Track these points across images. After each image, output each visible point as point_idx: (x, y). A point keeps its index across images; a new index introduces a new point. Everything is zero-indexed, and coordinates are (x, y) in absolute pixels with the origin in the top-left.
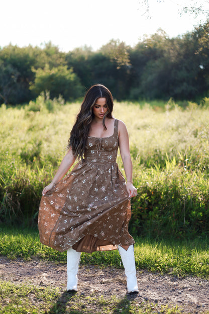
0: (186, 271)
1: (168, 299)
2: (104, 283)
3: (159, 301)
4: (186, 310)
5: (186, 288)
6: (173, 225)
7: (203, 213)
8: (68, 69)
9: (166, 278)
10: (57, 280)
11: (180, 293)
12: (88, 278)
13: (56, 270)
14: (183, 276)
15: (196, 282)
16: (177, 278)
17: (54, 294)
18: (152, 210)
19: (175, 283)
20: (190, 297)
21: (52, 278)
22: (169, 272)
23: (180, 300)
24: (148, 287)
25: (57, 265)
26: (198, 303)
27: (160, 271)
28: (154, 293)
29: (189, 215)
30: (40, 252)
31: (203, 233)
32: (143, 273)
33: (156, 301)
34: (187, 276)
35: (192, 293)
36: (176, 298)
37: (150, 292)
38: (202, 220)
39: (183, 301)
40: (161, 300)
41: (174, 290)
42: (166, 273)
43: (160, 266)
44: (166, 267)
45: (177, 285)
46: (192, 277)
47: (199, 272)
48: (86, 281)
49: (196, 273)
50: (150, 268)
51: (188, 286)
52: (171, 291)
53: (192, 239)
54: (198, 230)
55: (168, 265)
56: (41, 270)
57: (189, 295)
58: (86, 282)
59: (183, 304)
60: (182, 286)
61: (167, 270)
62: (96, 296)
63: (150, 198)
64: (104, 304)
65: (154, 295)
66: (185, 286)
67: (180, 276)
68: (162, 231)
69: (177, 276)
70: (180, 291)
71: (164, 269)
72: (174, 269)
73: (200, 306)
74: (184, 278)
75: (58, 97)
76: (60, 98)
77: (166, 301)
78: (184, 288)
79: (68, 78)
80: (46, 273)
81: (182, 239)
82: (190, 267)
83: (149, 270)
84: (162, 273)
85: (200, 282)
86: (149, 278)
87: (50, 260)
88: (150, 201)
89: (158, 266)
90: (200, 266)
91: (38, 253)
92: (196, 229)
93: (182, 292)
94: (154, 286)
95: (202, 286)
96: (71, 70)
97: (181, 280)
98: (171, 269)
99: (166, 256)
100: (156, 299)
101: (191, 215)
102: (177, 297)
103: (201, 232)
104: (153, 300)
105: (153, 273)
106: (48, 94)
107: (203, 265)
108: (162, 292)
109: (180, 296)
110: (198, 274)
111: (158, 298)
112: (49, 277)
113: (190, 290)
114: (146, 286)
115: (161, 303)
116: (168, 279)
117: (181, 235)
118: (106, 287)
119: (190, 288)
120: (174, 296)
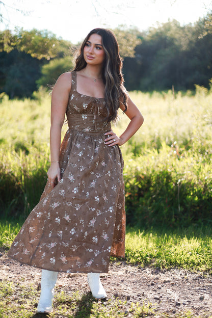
0: (171, 262)
1: (143, 295)
2: (72, 276)
3: (131, 298)
4: (162, 308)
5: (169, 281)
6: (165, 211)
9: (147, 270)
10: (17, 274)
11: (160, 288)
14: (167, 268)
15: (181, 275)
16: (160, 271)
18: (143, 196)
19: (156, 276)
22: (151, 262)
23: (158, 297)
24: (122, 281)
26: (179, 300)
27: (140, 262)
28: (129, 288)
29: (184, 201)
30: (8, 241)
31: (200, 220)
32: (121, 265)
33: (128, 298)
34: (171, 268)
35: (174, 288)
36: (153, 294)
37: (123, 286)
38: (198, 206)
39: (161, 297)
40: (133, 297)
41: (152, 284)
42: (147, 264)
43: (141, 256)
44: (148, 258)
45: (158, 279)
46: (177, 269)
47: (187, 263)
49: (183, 264)
50: (130, 259)
51: (170, 279)
52: (149, 286)
53: (186, 226)
54: (193, 217)
55: (151, 256)
56: (4, 263)
57: (169, 291)
59: (160, 301)
60: (163, 280)
61: (149, 261)
63: (140, 183)
64: (63, 301)
65: (127, 291)
66: (167, 279)
67: (163, 267)
68: (153, 219)
69: (160, 268)
70: (159, 286)
71: (146, 260)
72: (157, 260)
73: (179, 304)
74: (168, 270)
77: (140, 297)
78: (165, 282)
80: (8, 265)
81: (175, 227)
82: (176, 257)
83: (129, 261)
84: (142, 265)
85: (186, 274)
86: (127, 271)
88: (140, 186)
89: (139, 257)
90: (188, 256)
91: (4, 244)
92: (191, 216)
93: (163, 286)
94: (131, 280)
95: (187, 280)
97: (163, 272)
98: (153, 260)
100: (129, 295)
101: (186, 200)
102: (154, 293)
103: (197, 220)
104: (124, 296)
105: (133, 265)
107: (191, 255)
108: (138, 287)
109: (158, 291)
110: (185, 266)
111: (131, 294)
112: (10, 270)
113: (172, 285)
114: (121, 280)
115: (133, 300)
116: (148, 272)
117: (175, 223)
118: (73, 281)
119: (172, 282)
120: (151, 291)
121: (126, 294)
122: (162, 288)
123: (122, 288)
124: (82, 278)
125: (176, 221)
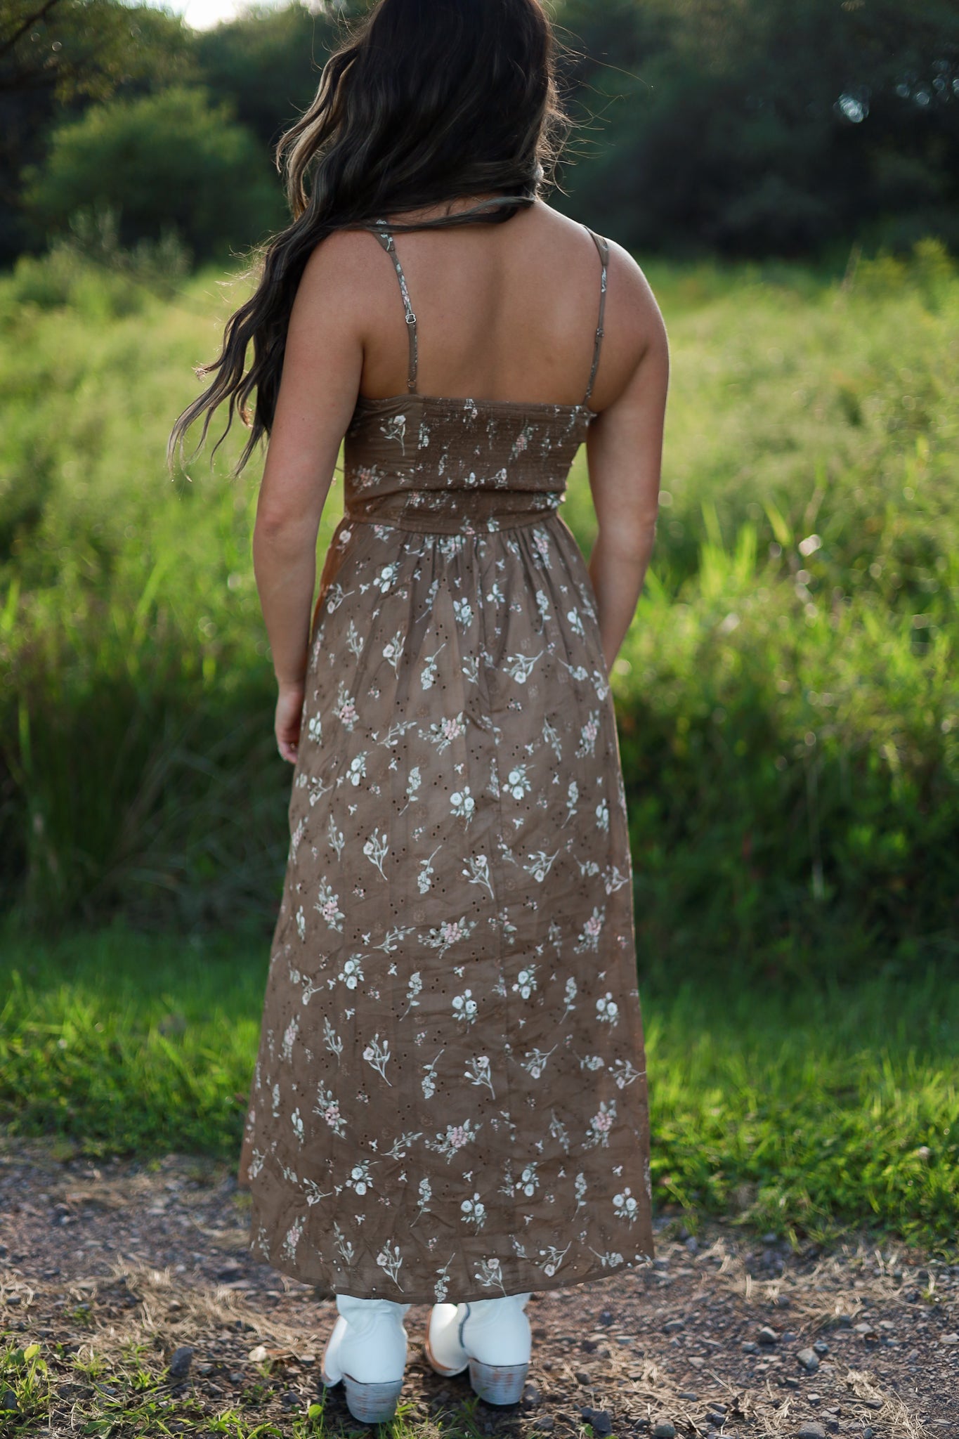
0: (835, 1204)
5: (845, 1323)
6: (744, 903)
7: (911, 833)
8: (212, 104)
9: (718, 1248)
10: (47, 1278)
11: (811, 1369)
12: (239, 1255)
13: (53, 1200)
14: (817, 1236)
15: (896, 1278)
16: (784, 1255)
19: (772, 1290)
20: (876, 1396)
21: (18, 1260)
22: (736, 1210)
25: (66, 1164)
27: (678, 1204)
28: (651, 1368)
29: (839, 849)
31: (907, 947)
34: (842, 1239)
35: (882, 1367)
36: (785, 1411)
41: (767, 1344)
42: (711, 1216)
43: (680, 1170)
44: (714, 1180)
45: (785, 1306)
46: (870, 1242)
47: (913, 1209)
48: (228, 1277)
49: (894, 1218)
51: (850, 1311)
52: (751, 1353)
53: (850, 979)
54: (877, 929)
55: (725, 1167)
57: (862, 1384)
58: (224, 1291)
60: (816, 1313)
61: (720, 1195)
62: (276, 1405)
65: (646, 1388)
66: (837, 1307)
67: (802, 1236)
68: (678, 937)
69: (782, 1238)
70: (809, 1355)
71: (703, 1191)
72: (767, 1194)
74: (821, 1251)
75: (156, 238)
76: (170, 246)
78: (827, 1327)
79: (208, 145)
82: (857, 1178)
84: (689, 1222)
85: (924, 1278)
87: (25, 1130)
89: (666, 1172)
90: (917, 1168)
92: (868, 925)
93: (821, 1355)
94: (648, 1313)
95: (936, 1310)
96: (225, 111)
97: (805, 1262)
98: (743, 1190)
99: (713, 1108)
100: (662, 1416)
101: (847, 851)
102: (789, 1401)
103: (895, 942)
104: (640, 1426)
106: (108, 221)
107: (931, 1161)
108: (697, 1361)
109: (807, 1388)
110: (908, 1227)
111: (671, 1409)
113: (871, 1343)
116: (728, 1263)
119: (863, 1327)
120: (770, 1392)
121: (649, 1414)
122: (826, 1366)
123: (614, 1368)
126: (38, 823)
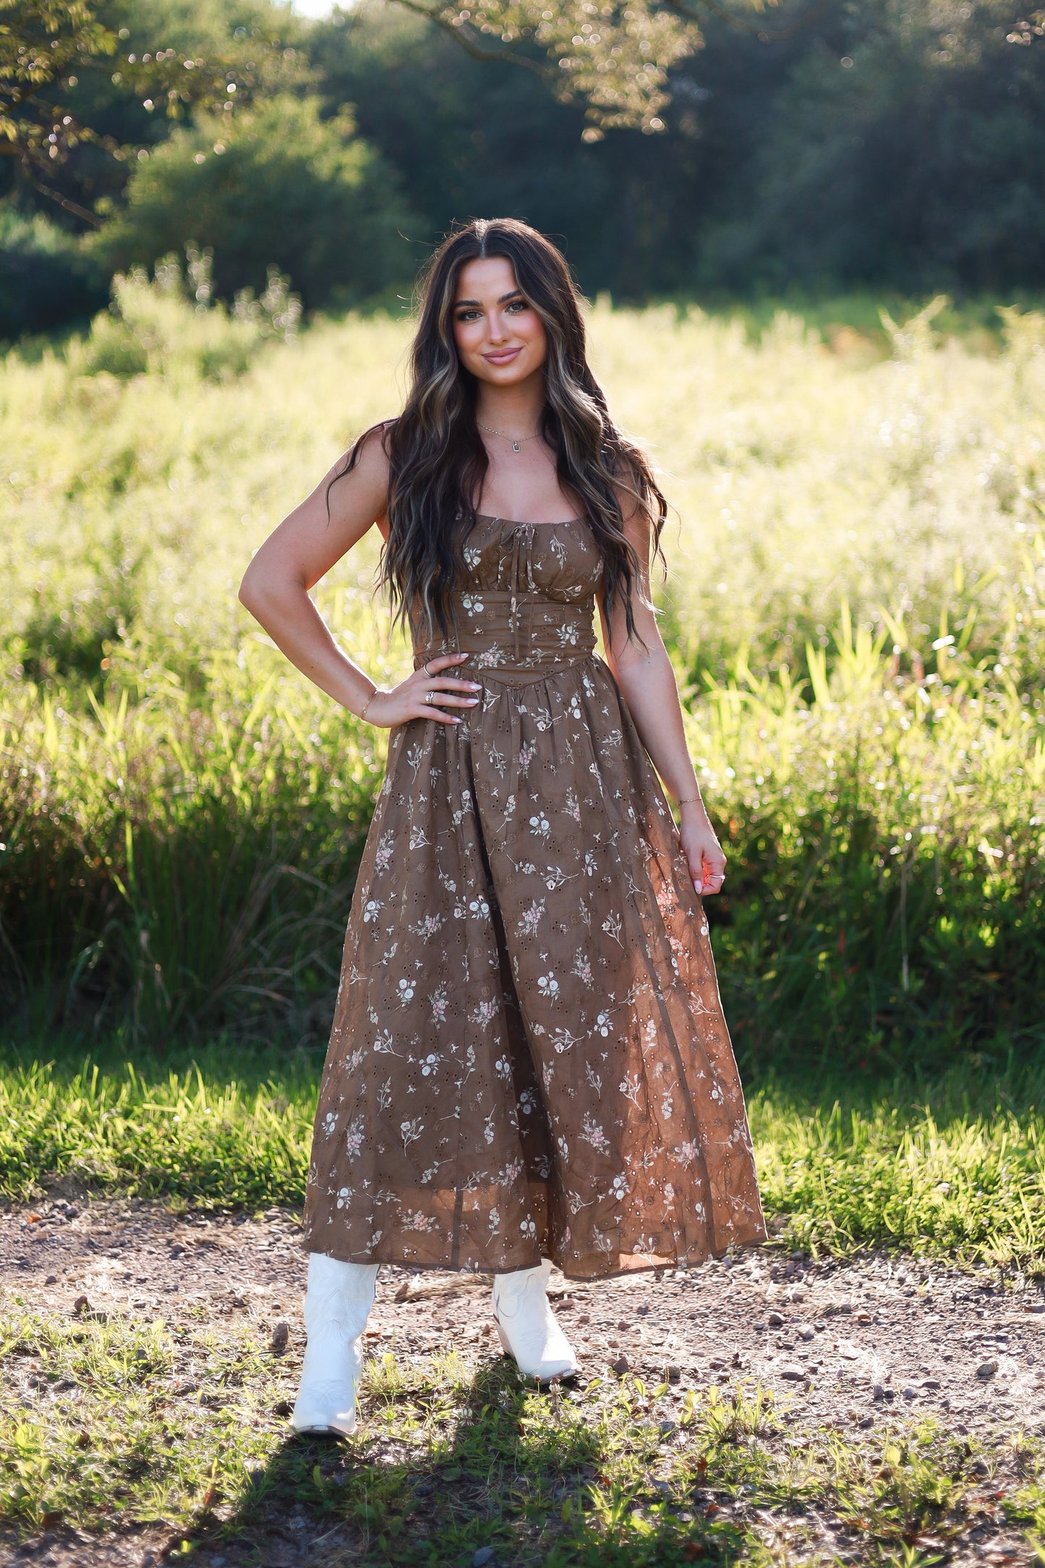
0: (857, 1229)
1: (737, 1365)
2: (416, 1298)
3: (683, 1377)
4: (815, 1410)
5: (846, 1310)
6: (835, 994)
8: (326, 115)
9: (752, 1263)
10: (167, 1291)
11: (807, 1338)
13: (169, 1243)
14: (839, 1253)
15: (901, 1281)
16: (807, 1267)
17: (141, 1354)
19: (790, 1289)
20: (855, 1352)
21: (142, 1281)
23: (799, 1369)
24: (643, 1311)
25: (181, 1216)
26: (888, 1380)
28: (672, 1338)
29: (924, 942)
30: (94, 1150)
31: (1003, 1038)
33: (673, 1377)
35: (869, 1336)
36: (776, 1361)
37: (647, 1333)
38: (995, 967)
39: (814, 1371)
40: (694, 1374)
41: (776, 1323)
45: (798, 1299)
46: (885, 1257)
47: (928, 1231)
49: (911, 1237)
51: (854, 1301)
52: (759, 1330)
53: (934, 1071)
54: (969, 1023)
56: (90, 1245)
57: (849, 1347)
59: (808, 1387)
60: (822, 1304)
64: (395, 1392)
65: (665, 1349)
66: (839, 1301)
67: (824, 1251)
68: (778, 1034)
69: (808, 1254)
70: (806, 1328)
72: (797, 1220)
73: (890, 1396)
74: (842, 1263)
75: (260, 288)
76: (275, 293)
77: (721, 1373)
78: (830, 1312)
79: (324, 168)
80: (115, 1256)
81: (884, 1072)
85: (924, 1279)
87: (143, 1191)
90: (937, 1201)
91: (79, 1161)
92: (963, 1014)
93: (819, 1330)
94: (680, 1306)
95: (929, 1301)
96: (345, 123)
97: (824, 1273)
100: (677, 1364)
101: (934, 942)
102: (784, 1355)
103: (991, 1034)
104: (654, 1371)
106: (199, 268)
108: (712, 1335)
109: (801, 1349)
110: (919, 1244)
111: (683, 1360)
112: (128, 1277)
113: (863, 1322)
114: (636, 1306)
115: (692, 1385)
116: (757, 1273)
117: (881, 1053)
118: (423, 1317)
119: (862, 1312)
120: (769, 1351)
121: (664, 1364)
122: (819, 1336)
123: (643, 1339)
124: (462, 1302)
125: (885, 1043)
126: (144, 938)
